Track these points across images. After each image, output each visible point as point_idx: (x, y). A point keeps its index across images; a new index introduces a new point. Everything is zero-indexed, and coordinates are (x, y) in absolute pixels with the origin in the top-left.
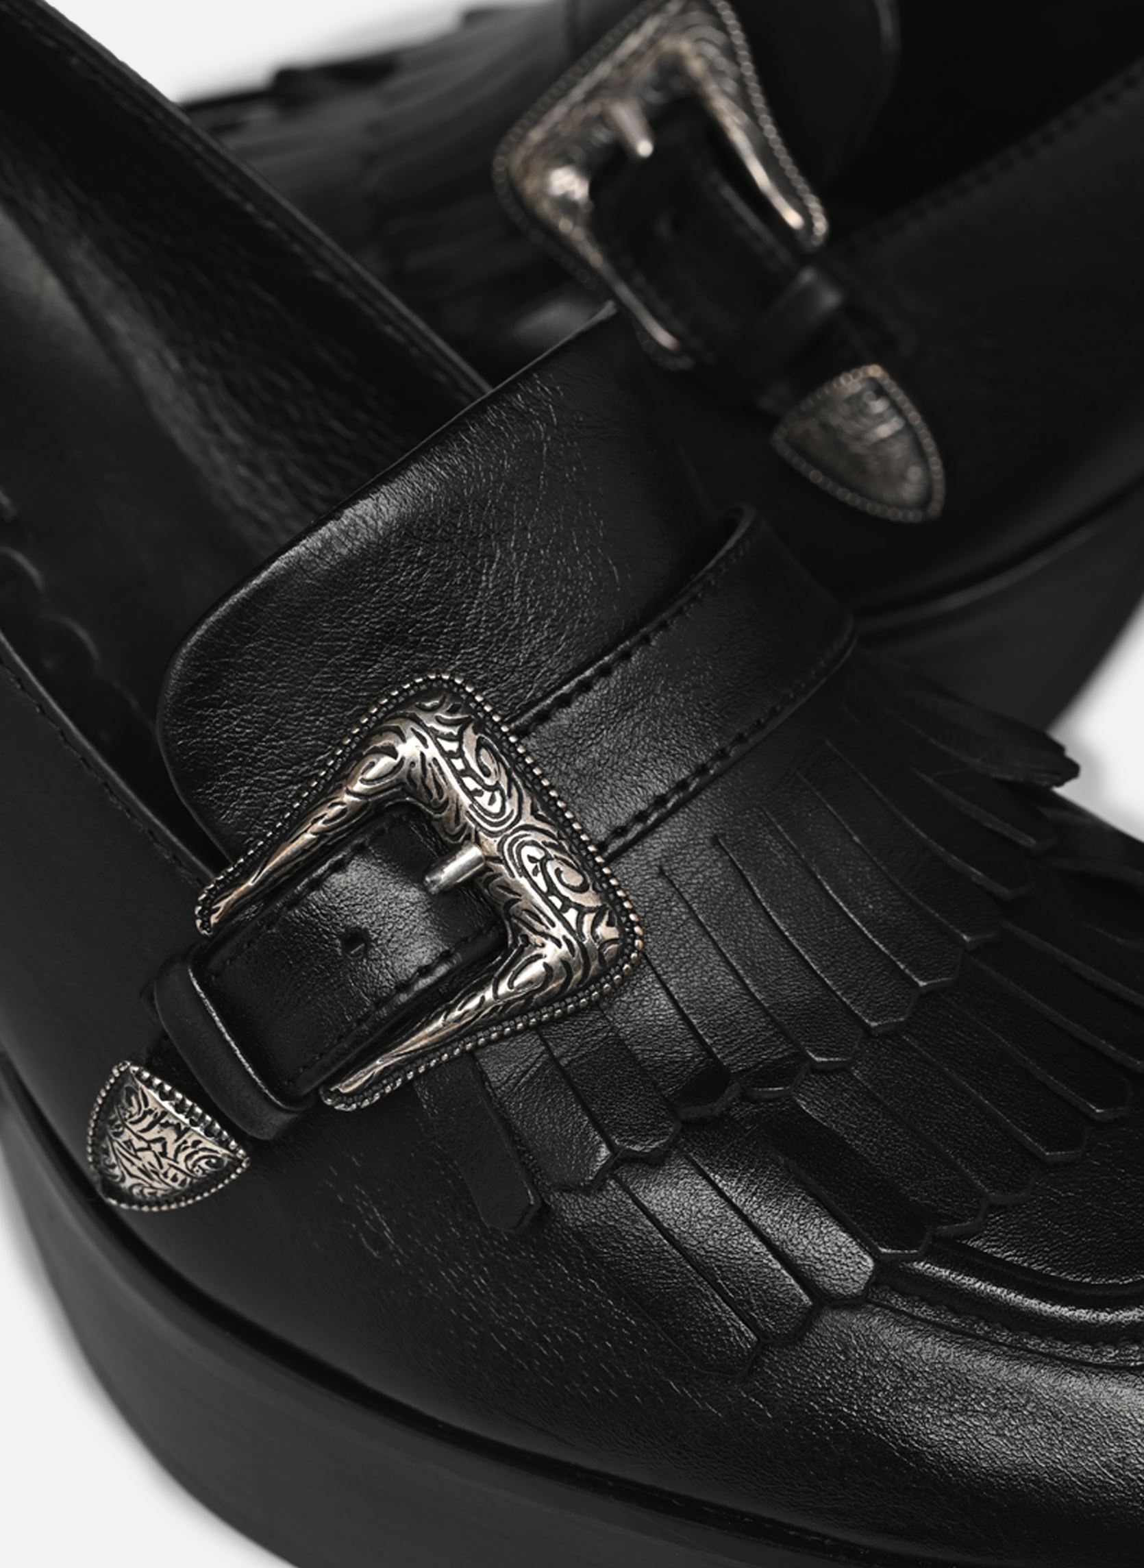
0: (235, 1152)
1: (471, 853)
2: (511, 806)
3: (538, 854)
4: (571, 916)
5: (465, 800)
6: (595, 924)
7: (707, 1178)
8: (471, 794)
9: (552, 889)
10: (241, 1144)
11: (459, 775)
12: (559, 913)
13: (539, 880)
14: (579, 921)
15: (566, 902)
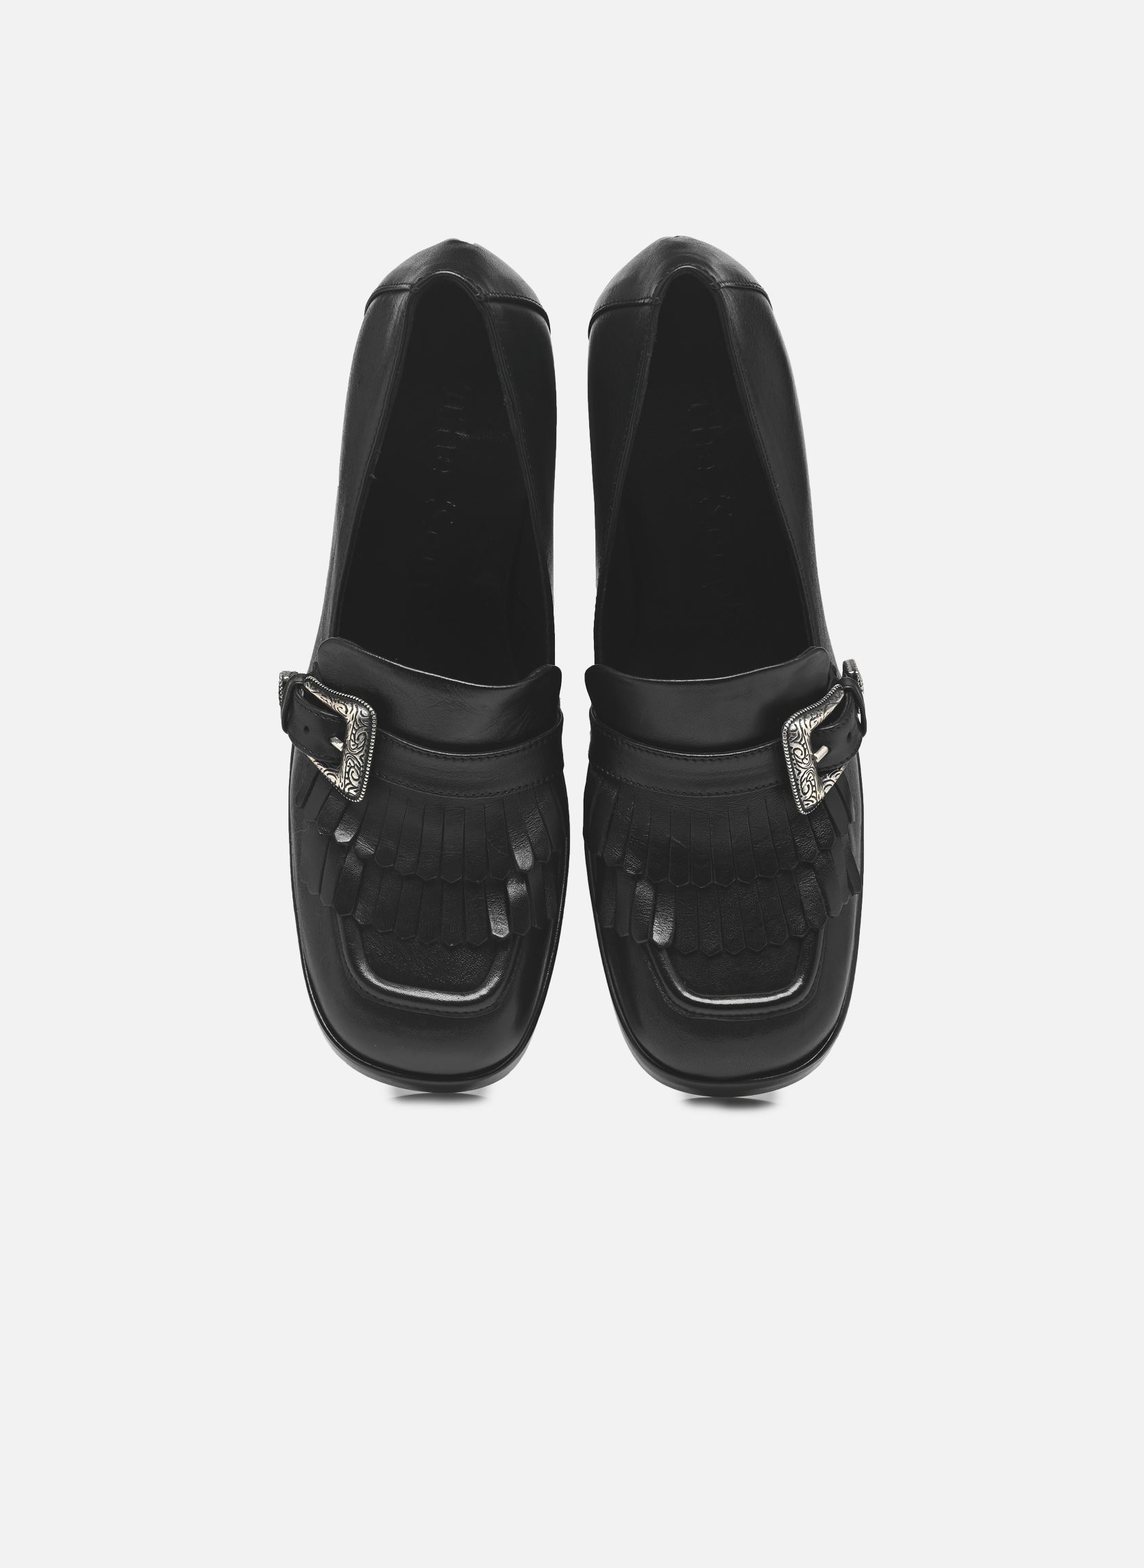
7: (327, 849)
9: (349, 773)
13: (348, 769)
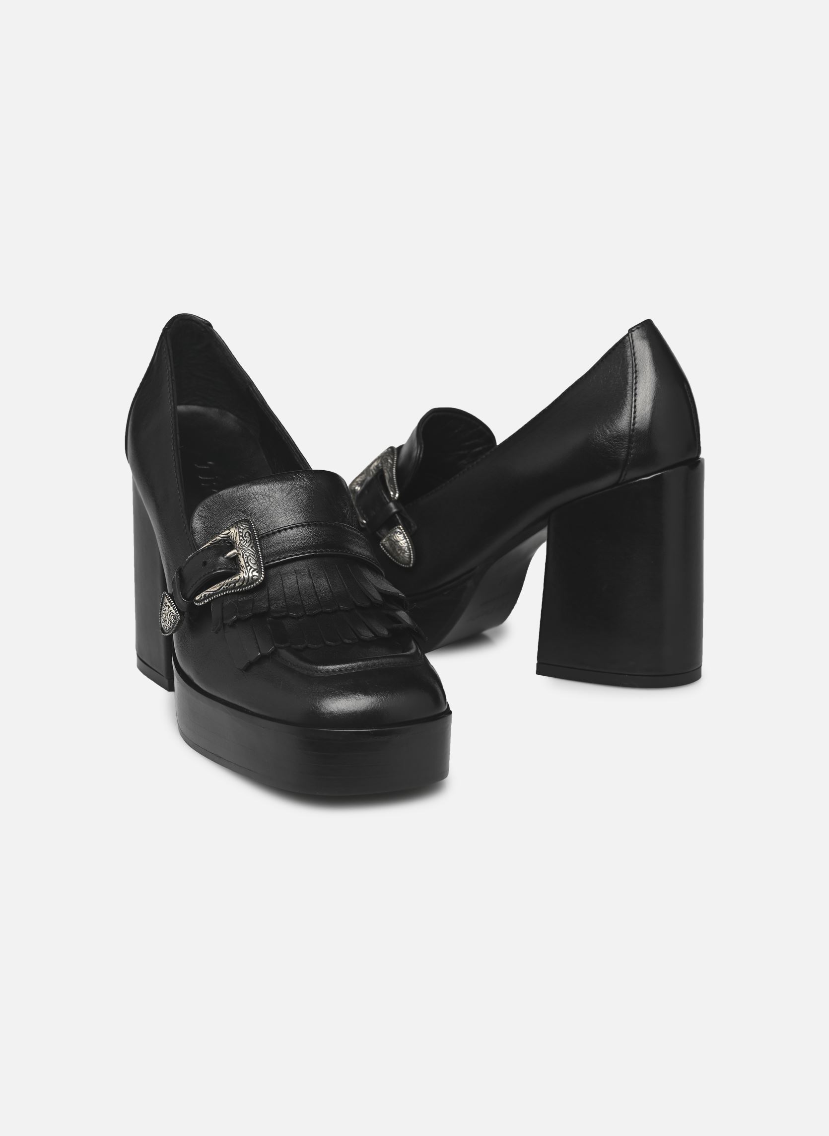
0: (177, 614)
1: (235, 551)
2: (247, 544)
3: (248, 555)
4: (249, 568)
5: (239, 541)
6: (253, 571)
8: (240, 540)
9: (248, 562)
10: (179, 613)
11: (240, 536)
12: (246, 567)
13: (246, 560)
14: (250, 569)
15: (249, 565)
